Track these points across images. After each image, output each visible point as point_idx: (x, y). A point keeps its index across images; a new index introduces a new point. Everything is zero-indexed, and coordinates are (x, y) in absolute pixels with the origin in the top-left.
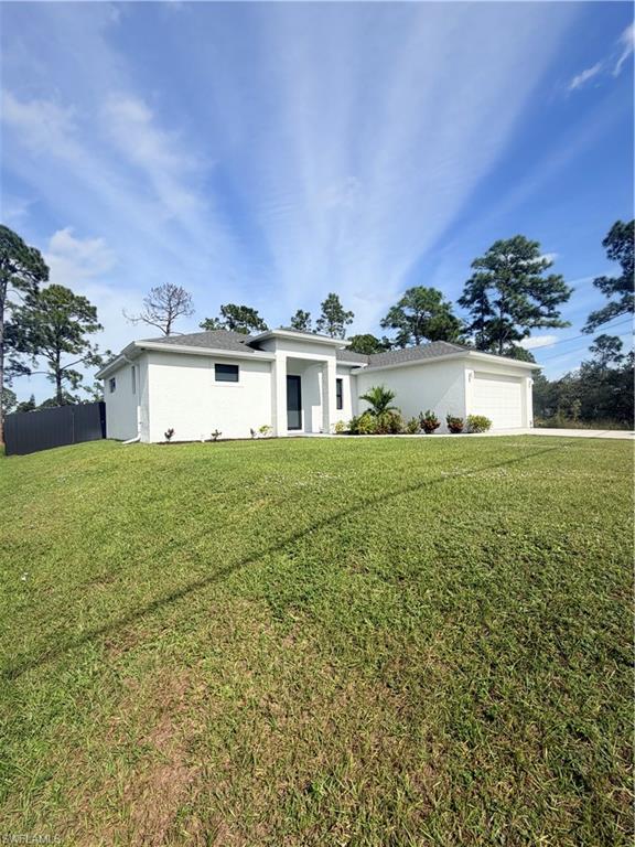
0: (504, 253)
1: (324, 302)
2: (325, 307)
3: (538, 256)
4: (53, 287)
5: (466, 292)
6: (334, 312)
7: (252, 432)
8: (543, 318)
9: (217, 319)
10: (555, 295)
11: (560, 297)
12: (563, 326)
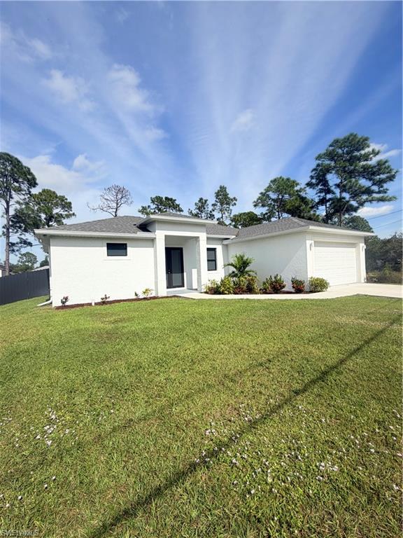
0: (341, 148)
1: (217, 191)
2: (217, 195)
3: (368, 146)
4: (44, 191)
5: (312, 177)
6: (224, 198)
7: (136, 295)
8: (374, 195)
9: (149, 206)
10: (383, 176)
11: (387, 177)
12: (390, 200)
